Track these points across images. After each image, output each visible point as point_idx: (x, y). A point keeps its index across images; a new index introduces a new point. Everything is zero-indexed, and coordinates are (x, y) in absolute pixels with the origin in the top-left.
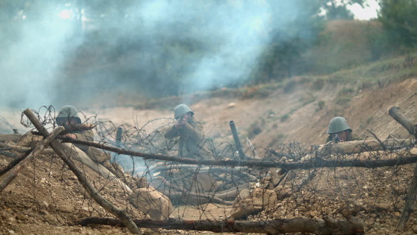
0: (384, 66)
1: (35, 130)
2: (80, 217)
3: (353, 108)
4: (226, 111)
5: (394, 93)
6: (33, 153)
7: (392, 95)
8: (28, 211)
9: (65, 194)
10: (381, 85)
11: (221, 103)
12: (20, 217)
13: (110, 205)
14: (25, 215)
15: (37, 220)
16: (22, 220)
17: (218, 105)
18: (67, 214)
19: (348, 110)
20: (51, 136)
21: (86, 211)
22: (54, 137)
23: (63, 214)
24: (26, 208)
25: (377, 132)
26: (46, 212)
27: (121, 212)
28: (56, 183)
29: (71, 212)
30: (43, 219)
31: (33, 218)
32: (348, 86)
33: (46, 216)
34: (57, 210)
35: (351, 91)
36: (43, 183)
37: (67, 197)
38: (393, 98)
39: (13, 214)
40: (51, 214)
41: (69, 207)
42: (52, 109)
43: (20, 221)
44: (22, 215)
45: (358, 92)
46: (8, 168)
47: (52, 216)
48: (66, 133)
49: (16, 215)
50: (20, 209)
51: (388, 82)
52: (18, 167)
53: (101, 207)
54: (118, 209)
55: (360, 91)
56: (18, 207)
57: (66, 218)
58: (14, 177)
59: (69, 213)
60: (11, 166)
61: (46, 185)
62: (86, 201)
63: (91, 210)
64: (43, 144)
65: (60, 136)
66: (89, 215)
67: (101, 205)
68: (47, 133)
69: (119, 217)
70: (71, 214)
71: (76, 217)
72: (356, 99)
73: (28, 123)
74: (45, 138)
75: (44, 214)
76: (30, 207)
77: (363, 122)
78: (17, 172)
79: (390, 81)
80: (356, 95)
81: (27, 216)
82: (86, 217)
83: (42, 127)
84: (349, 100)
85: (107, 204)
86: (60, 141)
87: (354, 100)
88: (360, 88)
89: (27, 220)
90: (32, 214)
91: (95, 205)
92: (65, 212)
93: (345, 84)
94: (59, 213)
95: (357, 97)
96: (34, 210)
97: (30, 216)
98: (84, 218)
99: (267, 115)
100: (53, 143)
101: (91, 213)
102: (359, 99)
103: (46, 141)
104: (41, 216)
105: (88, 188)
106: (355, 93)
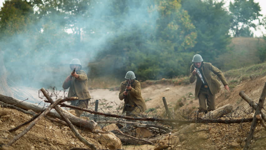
0: (257, 67)
1: (47, 100)
2: (70, 148)
3: (236, 92)
4: (164, 92)
5: (258, 83)
6: (45, 112)
7: (257, 85)
8: (42, 143)
9: (62, 136)
10: (252, 79)
11: (161, 88)
12: (37, 146)
13: (86, 141)
14: (40, 145)
15: (46, 148)
16: (38, 148)
17: (159, 89)
18: (63, 146)
19: (232, 93)
20: (55, 103)
21: (73, 144)
22: (56, 104)
23: (60, 146)
24: (41, 142)
25: (245, 106)
26: (51, 144)
27: (92, 145)
28: (58, 130)
29: (65, 145)
30: (49, 148)
31: (44, 147)
32: (235, 79)
33: (51, 147)
34: (58, 144)
35: (236, 82)
36: (50, 129)
37: (64, 137)
38: (258, 86)
39: (33, 145)
40: (54, 146)
41: (64, 142)
42: (55, 89)
43: (37, 148)
44: (38, 145)
45: (240, 83)
46: (32, 120)
47: (55, 146)
48: (63, 102)
49: (35, 145)
50: (37, 142)
51: (256, 76)
52: (37, 119)
53: (82, 143)
54: (90, 143)
55: (241, 82)
56: (37, 141)
57: (62, 148)
58: (34, 125)
59: (64, 145)
60: (33, 119)
61: (52, 130)
62: (74, 139)
63: (76, 144)
64: (50, 107)
65: (60, 103)
66: (74, 146)
67: (82, 142)
68: (53, 101)
69: (91, 148)
70: (65, 146)
71: (68, 147)
72: (238, 86)
73: (42, 96)
74: (51, 104)
75: (50, 145)
76: (43, 142)
77: (239, 100)
78: (36, 122)
79: (257, 77)
80: (238, 85)
81: (41, 146)
82: (73, 148)
83: (50, 98)
84: (234, 87)
85: (84, 140)
86: (59, 106)
87: (237, 87)
88: (241, 80)
89: (41, 148)
90: (44, 145)
91: (78, 142)
92: (62, 145)
93: (234, 78)
94: (58, 145)
95: (239, 85)
96: (45, 144)
97: (43, 146)
98: (72, 148)
99: (188, 95)
100: (56, 107)
101: (75, 145)
102: (240, 86)
103: (52, 105)
104: (48, 147)
105: (74, 132)
106: (238, 83)
